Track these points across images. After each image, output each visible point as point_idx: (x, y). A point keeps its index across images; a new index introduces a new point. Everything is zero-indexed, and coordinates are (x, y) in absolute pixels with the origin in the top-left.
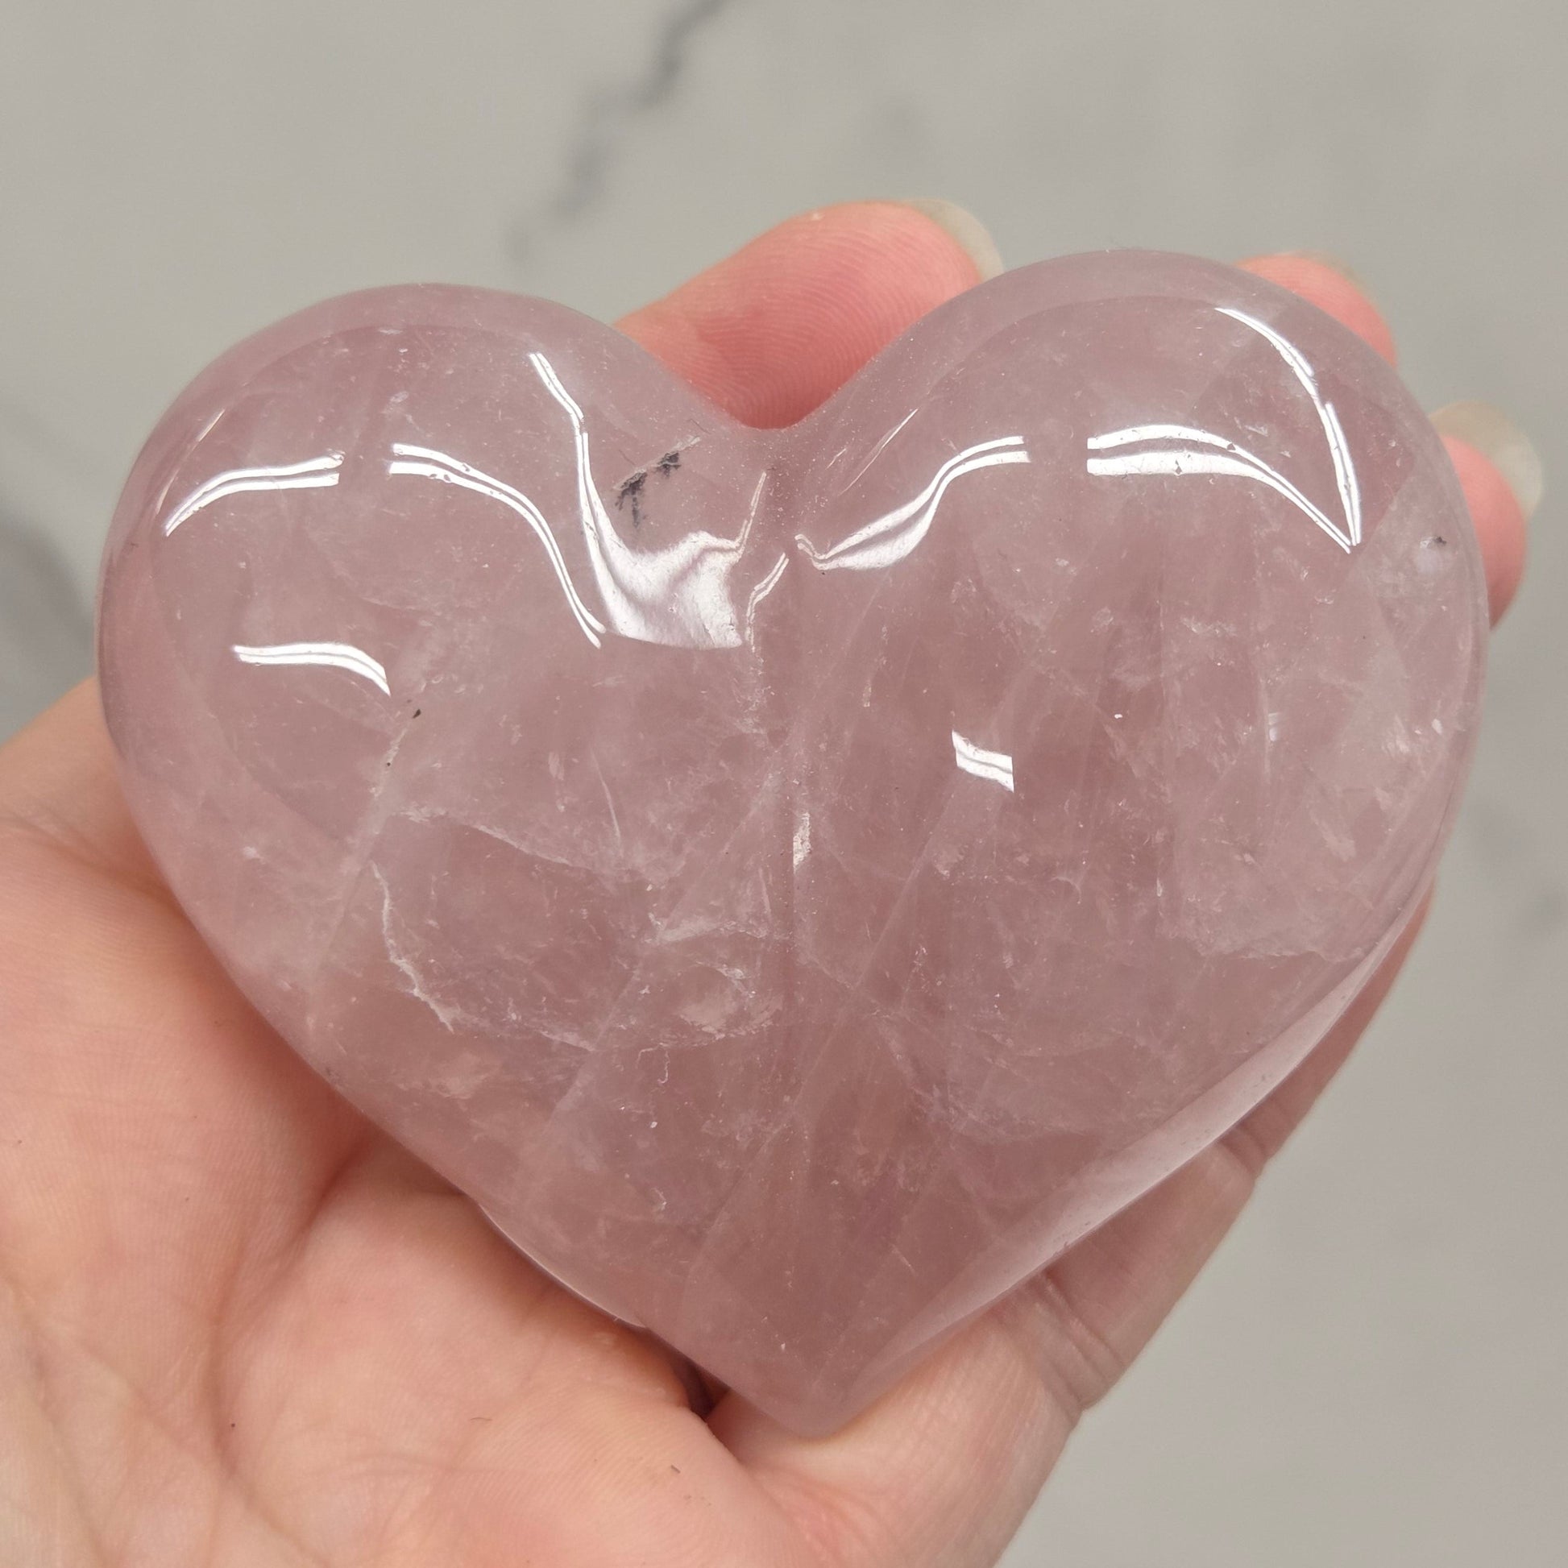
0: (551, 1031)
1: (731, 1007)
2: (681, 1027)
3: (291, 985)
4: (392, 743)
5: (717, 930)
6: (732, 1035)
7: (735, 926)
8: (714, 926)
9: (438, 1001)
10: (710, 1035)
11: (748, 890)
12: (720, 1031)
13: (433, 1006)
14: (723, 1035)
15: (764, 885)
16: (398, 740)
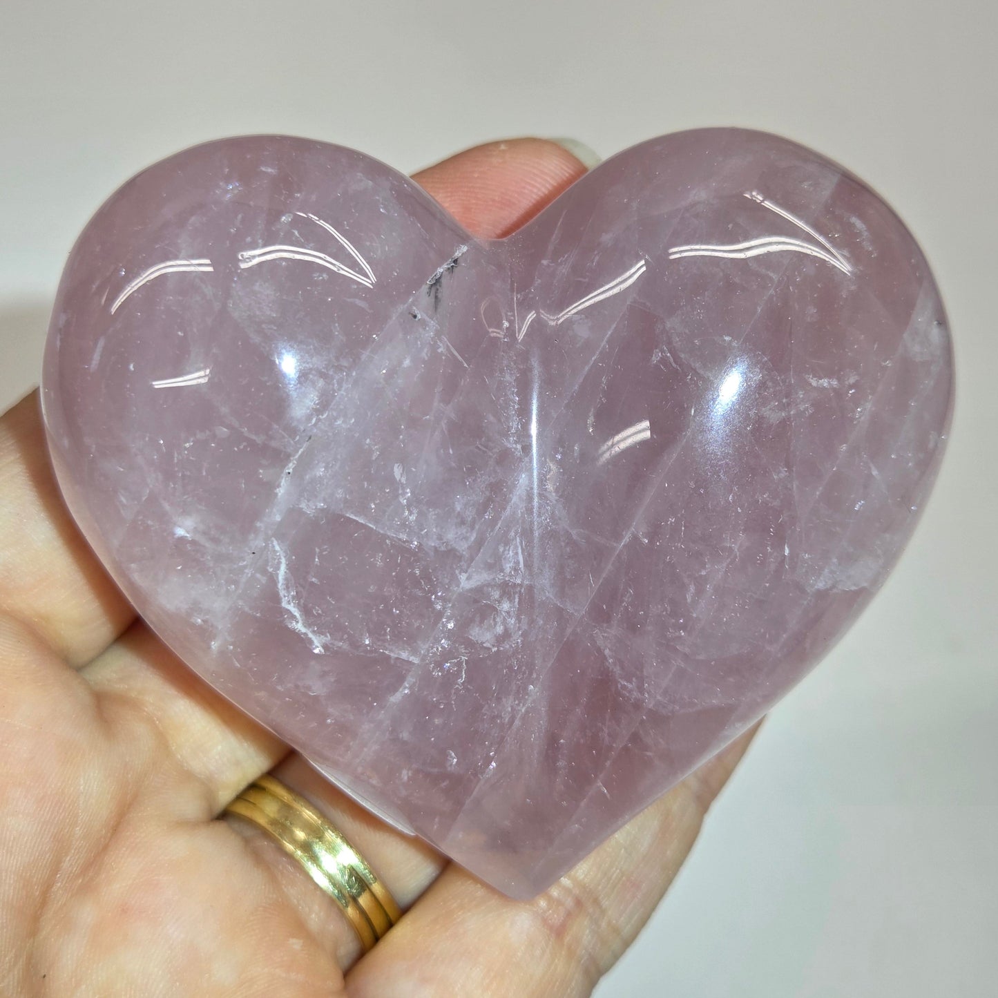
0: (391, 651)
1: (500, 629)
2: (470, 644)
3: (203, 621)
4: (292, 458)
5: (494, 579)
6: (502, 649)
7: (503, 576)
8: (492, 577)
9: (314, 632)
10: (489, 649)
11: (510, 552)
12: (493, 646)
13: (310, 635)
14: (496, 649)
15: (520, 548)
16: (297, 457)
